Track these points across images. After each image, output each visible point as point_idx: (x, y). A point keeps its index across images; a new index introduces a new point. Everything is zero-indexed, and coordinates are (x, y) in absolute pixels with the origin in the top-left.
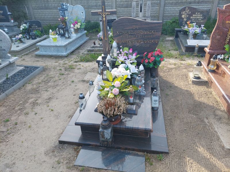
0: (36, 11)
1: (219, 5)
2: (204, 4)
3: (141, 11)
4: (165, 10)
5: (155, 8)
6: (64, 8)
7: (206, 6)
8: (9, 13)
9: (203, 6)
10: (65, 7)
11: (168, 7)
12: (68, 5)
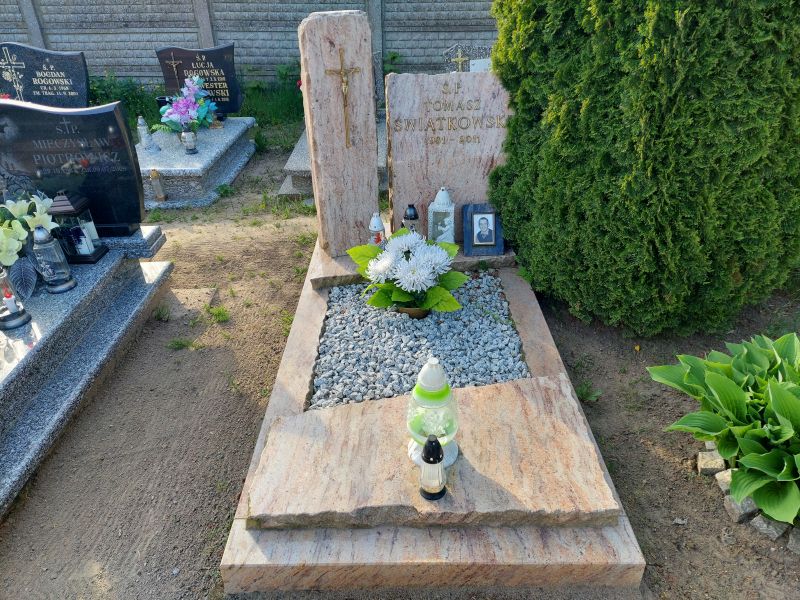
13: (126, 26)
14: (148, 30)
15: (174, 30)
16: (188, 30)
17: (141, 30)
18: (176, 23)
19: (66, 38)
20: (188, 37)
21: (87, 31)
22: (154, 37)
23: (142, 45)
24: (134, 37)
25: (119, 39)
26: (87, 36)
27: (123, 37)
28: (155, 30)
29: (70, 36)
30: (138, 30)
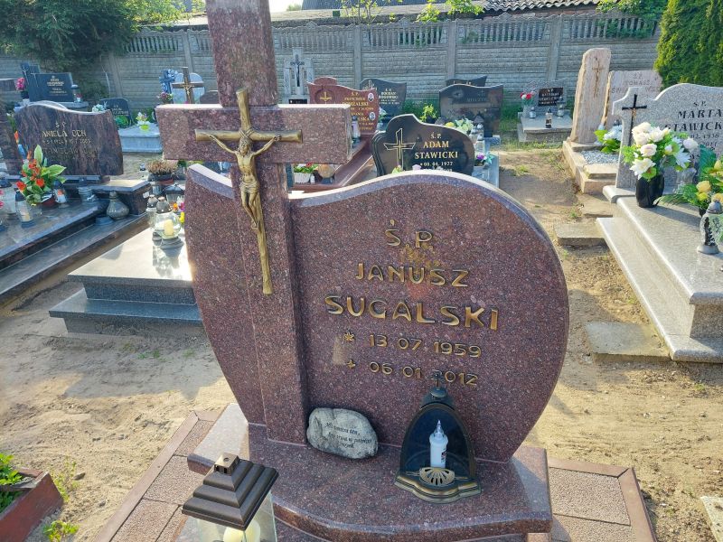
0: (126, 82)
3: (298, 85)
6: (168, 78)
8: (73, 86)
9: (431, 78)
10: (170, 76)
12: (176, 72)
28: (423, 74)
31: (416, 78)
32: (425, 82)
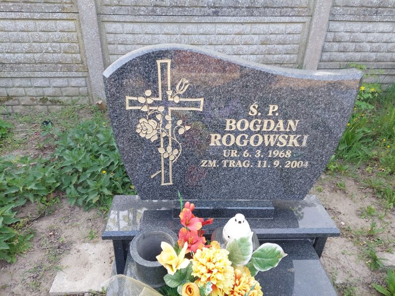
1: (332, 24)
2: (273, 19)
4: (110, 38)
5: (60, 28)
7: (282, 27)
9: (272, 27)
11: (118, 25)
13: (216, 14)
14: (242, 19)
15: (277, 19)
16: (294, 19)
17: (233, 19)
18: (283, 10)
19: (129, 27)
20: (292, 28)
21: (161, 19)
22: (248, 28)
23: (228, 38)
24: (221, 28)
25: (201, 31)
26: (158, 26)
27: (209, 28)
28: (253, 19)
29: (136, 26)
30: (229, 19)
31: (237, 28)
32: (256, 38)
